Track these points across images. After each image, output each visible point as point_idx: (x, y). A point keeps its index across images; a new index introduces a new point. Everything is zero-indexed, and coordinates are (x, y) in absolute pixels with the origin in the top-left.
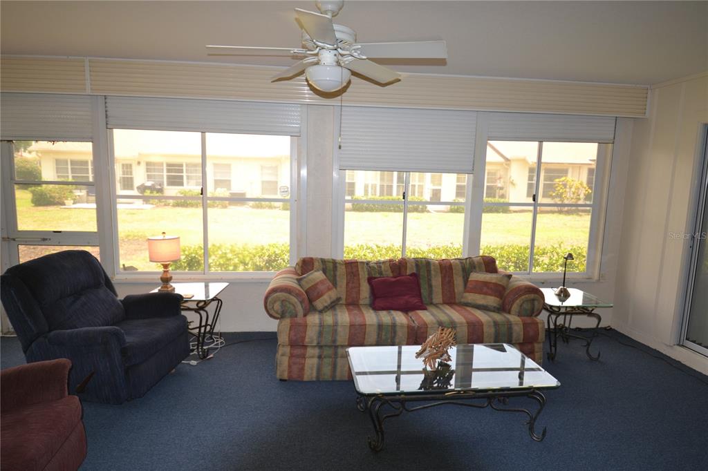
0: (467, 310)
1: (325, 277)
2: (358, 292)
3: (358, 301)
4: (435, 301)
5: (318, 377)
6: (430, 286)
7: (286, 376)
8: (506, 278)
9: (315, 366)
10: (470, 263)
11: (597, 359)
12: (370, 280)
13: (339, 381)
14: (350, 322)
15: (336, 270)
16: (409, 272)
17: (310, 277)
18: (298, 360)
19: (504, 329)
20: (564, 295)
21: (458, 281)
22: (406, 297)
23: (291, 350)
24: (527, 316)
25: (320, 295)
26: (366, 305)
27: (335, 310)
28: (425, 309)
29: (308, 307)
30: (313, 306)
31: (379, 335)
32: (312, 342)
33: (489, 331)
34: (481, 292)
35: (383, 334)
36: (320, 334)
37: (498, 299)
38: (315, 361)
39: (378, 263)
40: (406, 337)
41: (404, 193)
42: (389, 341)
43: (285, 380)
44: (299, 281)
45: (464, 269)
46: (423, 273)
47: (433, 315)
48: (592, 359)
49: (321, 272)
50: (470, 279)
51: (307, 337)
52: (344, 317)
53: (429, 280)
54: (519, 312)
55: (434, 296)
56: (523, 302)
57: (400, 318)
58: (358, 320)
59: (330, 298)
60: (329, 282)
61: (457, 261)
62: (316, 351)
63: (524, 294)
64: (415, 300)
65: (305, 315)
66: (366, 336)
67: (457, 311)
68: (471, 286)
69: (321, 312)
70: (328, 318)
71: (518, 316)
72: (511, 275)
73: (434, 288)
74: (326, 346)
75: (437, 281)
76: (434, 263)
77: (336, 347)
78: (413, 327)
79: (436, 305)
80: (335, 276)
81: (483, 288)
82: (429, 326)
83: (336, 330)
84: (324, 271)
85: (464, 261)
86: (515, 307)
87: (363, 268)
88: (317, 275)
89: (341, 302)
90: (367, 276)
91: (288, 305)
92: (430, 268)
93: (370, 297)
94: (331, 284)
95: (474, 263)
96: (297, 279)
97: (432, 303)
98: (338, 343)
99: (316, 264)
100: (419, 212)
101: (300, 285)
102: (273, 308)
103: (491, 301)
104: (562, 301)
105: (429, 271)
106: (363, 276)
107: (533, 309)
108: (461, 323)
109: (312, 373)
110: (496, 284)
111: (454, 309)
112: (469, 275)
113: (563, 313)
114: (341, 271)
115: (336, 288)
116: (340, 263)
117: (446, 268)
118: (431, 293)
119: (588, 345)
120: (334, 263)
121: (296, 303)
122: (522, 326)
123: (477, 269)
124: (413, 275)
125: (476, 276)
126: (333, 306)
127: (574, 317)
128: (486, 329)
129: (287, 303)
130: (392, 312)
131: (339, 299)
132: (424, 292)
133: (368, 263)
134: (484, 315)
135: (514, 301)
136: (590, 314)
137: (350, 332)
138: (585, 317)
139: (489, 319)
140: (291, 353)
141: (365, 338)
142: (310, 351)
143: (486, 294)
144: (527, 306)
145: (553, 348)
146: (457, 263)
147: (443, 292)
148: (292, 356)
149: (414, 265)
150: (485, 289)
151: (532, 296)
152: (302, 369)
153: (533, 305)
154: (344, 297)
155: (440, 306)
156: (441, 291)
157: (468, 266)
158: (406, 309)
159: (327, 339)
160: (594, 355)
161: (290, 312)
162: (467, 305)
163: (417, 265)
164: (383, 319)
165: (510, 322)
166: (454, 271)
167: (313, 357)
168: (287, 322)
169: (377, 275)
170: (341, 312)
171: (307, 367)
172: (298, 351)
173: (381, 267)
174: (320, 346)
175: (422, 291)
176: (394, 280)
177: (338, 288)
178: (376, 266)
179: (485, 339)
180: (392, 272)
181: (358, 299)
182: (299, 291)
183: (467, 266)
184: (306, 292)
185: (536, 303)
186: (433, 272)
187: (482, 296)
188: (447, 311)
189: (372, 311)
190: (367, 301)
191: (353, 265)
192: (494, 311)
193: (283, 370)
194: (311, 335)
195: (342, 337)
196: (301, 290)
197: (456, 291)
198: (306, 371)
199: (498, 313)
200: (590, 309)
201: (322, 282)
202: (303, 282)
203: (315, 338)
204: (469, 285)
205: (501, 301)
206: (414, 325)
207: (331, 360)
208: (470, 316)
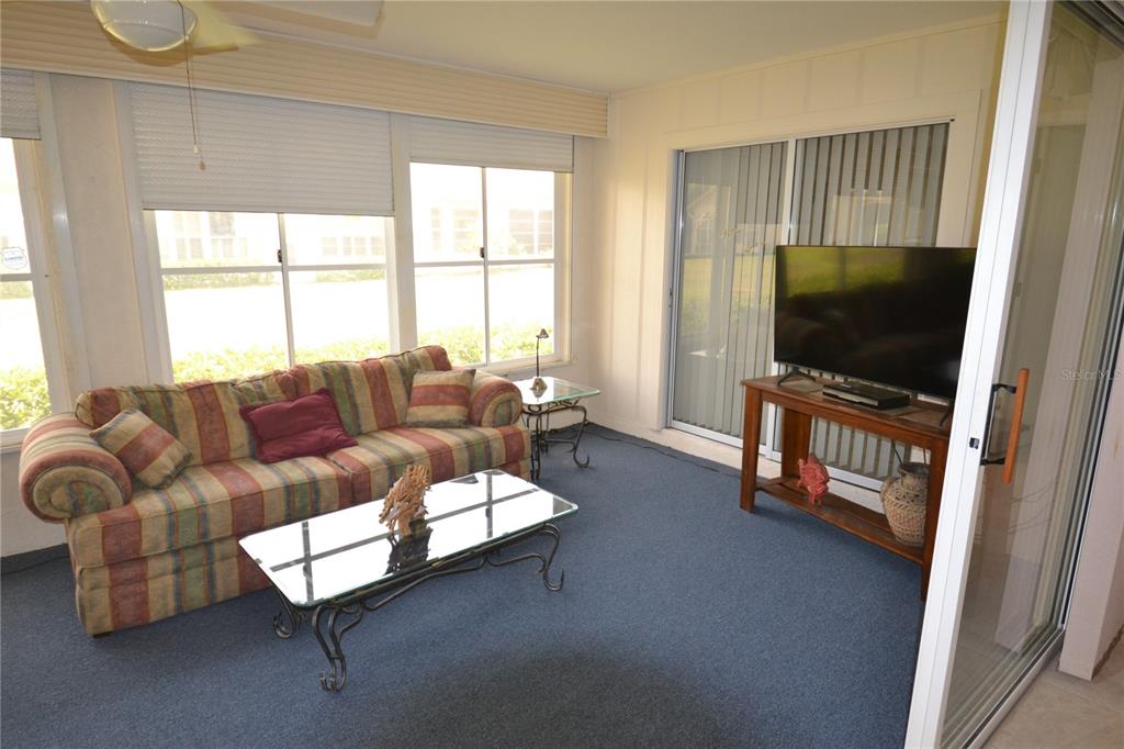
0: (421, 433)
1: (151, 422)
2: (226, 438)
3: (227, 454)
4: (364, 429)
5: (179, 607)
6: (354, 406)
7: (108, 625)
8: (469, 375)
9: (171, 589)
10: (410, 361)
11: (586, 466)
12: (245, 413)
13: (222, 602)
14: (230, 494)
15: (171, 405)
16: (313, 388)
17: (120, 426)
18: (131, 588)
19: (480, 450)
20: (539, 388)
21: (397, 390)
22: (320, 431)
23: (111, 574)
24: (505, 425)
25: (150, 458)
26: (243, 458)
27: (187, 478)
28: (355, 444)
29: (129, 487)
30: (138, 480)
31: (289, 503)
32: (156, 546)
33: (461, 457)
34: (436, 402)
35: (297, 500)
36: (173, 528)
37: (462, 408)
38: (170, 579)
39: (252, 380)
40: (338, 494)
41: (280, 252)
42: (309, 508)
43: (107, 634)
44: (98, 438)
45: (403, 371)
46: (339, 386)
47: (372, 451)
48: (580, 466)
49: (140, 413)
50: (414, 385)
51: (144, 541)
52: (213, 488)
53: (351, 396)
54: (494, 422)
55: (362, 421)
56: (497, 407)
57: (319, 467)
58: (244, 487)
59: (173, 460)
60: (160, 429)
61: (389, 360)
62: (169, 563)
63: (497, 394)
64: (335, 434)
65: (127, 501)
66: (266, 510)
67: (407, 437)
68: (419, 395)
69: (158, 488)
70: (181, 496)
71: (493, 427)
72: (475, 371)
73: (360, 409)
74: (186, 548)
75: (364, 397)
76: (354, 368)
77: (208, 544)
78: (346, 478)
79: (368, 435)
80: (171, 416)
81: (438, 395)
82: (372, 470)
83: (205, 515)
84: (146, 410)
85: (400, 358)
86: (487, 416)
87: (225, 393)
88: (133, 422)
89: (193, 462)
90: (237, 407)
91: (86, 489)
92: (348, 375)
93: (249, 443)
94: (166, 433)
95: (416, 359)
96: (92, 436)
97: (360, 434)
98: (213, 536)
99: (124, 399)
100: (262, 284)
101: (101, 445)
102: (50, 501)
103: (453, 412)
104: (538, 396)
105: (348, 382)
106: (230, 408)
107: (511, 414)
108: (420, 455)
109: (166, 605)
110: (456, 387)
111: (400, 435)
112: (412, 378)
113: (544, 413)
114: (182, 404)
115: (177, 437)
116: (174, 391)
117: (375, 374)
118: (356, 416)
119: (575, 448)
120: (164, 392)
121: (103, 481)
122: (502, 441)
123: (423, 367)
124: (321, 392)
125: (424, 379)
126: (180, 472)
127: (551, 415)
128: (456, 455)
129: (84, 486)
130: (301, 460)
131: (188, 458)
132: (346, 417)
133: (233, 384)
134: (447, 435)
135: (484, 407)
136: (574, 408)
137: (233, 511)
138: (569, 412)
139: (459, 440)
140: (113, 580)
141: (263, 516)
142: (154, 566)
143: (443, 403)
144: (503, 411)
145: (536, 463)
146: (390, 364)
147: (376, 412)
148: (115, 584)
149: (321, 375)
150: (442, 396)
151: (507, 395)
152: (144, 602)
153: (510, 407)
154: (197, 452)
155: (378, 435)
156: (372, 410)
157: (408, 367)
158: (323, 451)
159: (188, 535)
160: (583, 461)
161: (92, 503)
162: (417, 425)
163: (326, 374)
164: (290, 474)
165: (487, 438)
166: (388, 377)
167: (163, 574)
168: (92, 522)
169: (257, 402)
170: (200, 479)
171: (152, 596)
172: (128, 572)
173: (260, 387)
174: (175, 552)
175: (342, 416)
176: (290, 405)
177: (182, 438)
178: (252, 387)
179: (457, 470)
180: (284, 392)
181: (228, 450)
182: (104, 456)
183: (407, 365)
184: (118, 457)
185: (513, 404)
186: (355, 383)
187: (439, 407)
188: (391, 441)
189: (262, 467)
190: (246, 451)
191: (204, 391)
192: (459, 427)
193: (101, 614)
194: (153, 536)
195: (219, 524)
196: (107, 454)
197: (396, 406)
198: (151, 605)
199: (466, 428)
200: (573, 402)
201: (147, 431)
202: (107, 440)
203: (163, 537)
204: (415, 394)
205: (467, 410)
206: (346, 474)
207: (201, 569)
208: (428, 441)
